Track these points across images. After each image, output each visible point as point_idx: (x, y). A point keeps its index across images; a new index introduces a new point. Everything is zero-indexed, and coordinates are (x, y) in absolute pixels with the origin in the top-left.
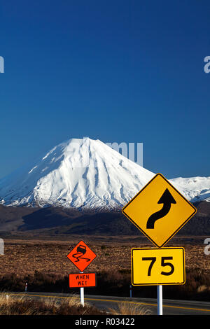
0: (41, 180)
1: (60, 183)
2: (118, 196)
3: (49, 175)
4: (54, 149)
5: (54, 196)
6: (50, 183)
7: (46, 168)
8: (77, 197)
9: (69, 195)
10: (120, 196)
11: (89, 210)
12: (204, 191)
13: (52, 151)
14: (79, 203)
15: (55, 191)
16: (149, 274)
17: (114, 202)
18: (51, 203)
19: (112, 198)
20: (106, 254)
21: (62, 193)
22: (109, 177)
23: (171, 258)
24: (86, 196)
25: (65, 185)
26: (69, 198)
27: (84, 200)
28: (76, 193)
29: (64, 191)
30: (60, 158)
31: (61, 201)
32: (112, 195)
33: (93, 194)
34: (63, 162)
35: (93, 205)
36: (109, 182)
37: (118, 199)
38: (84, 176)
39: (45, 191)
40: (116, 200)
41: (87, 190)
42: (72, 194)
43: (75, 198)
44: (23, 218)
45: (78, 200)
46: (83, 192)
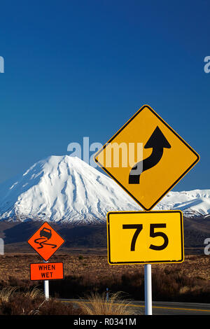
0: (22, 195)
1: (40, 199)
2: (95, 210)
3: (30, 191)
4: (34, 166)
5: (34, 210)
6: (30, 199)
7: (27, 184)
8: (56, 212)
9: (48, 209)
10: (97, 210)
11: (68, 224)
12: (176, 205)
13: (32, 168)
14: (58, 217)
15: (35, 206)
16: (133, 249)
17: (91, 216)
18: (32, 217)
19: (90, 212)
20: (84, 265)
21: (42, 208)
22: (86, 192)
23: (164, 226)
24: (64, 211)
25: (44, 200)
26: (49, 213)
27: (63, 214)
28: (55, 208)
29: (44, 206)
30: (40, 174)
31: (41, 216)
32: (90, 209)
33: (72, 208)
34: (43, 178)
35: (71, 219)
36: (87, 197)
37: (95, 213)
38: (63, 192)
39: (26, 206)
40: (93, 214)
41: (66, 205)
42: (51, 209)
43: (54, 213)
44: (4, 231)
45: (57, 214)
46: (61, 207)
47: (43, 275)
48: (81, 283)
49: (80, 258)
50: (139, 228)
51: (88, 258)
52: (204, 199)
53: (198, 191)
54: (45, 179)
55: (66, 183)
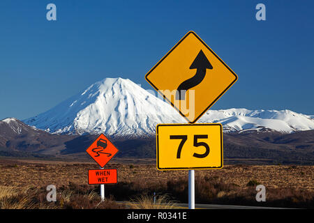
0: (80, 112)
1: (96, 115)
2: (144, 126)
3: (87, 108)
4: (91, 86)
5: (91, 125)
6: (88, 115)
7: (85, 102)
8: (110, 127)
9: (103, 125)
10: (146, 125)
11: (120, 137)
12: (215, 122)
13: (89, 88)
14: (112, 131)
15: (92, 122)
16: (179, 156)
17: (141, 131)
18: (89, 131)
19: (140, 127)
20: (134, 173)
21: (98, 123)
23: (206, 137)
24: (117, 126)
25: (100, 116)
26: (104, 127)
27: (116, 129)
28: (109, 123)
29: (100, 121)
30: (96, 93)
31: (97, 130)
32: (140, 124)
33: (124, 124)
35: (123, 133)
37: (144, 128)
38: (116, 109)
39: (83, 122)
40: (142, 129)
41: (119, 121)
42: (106, 124)
43: (108, 128)
44: (65, 143)
45: (111, 128)
46: (115, 123)
47: (100, 180)
48: (132, 188)
49: (131, 167)
50: (184, 138)
51: (138, 167)
52: (239, 117)
53: (234, 110)
54: (100, 99)
55: (119, 102)
